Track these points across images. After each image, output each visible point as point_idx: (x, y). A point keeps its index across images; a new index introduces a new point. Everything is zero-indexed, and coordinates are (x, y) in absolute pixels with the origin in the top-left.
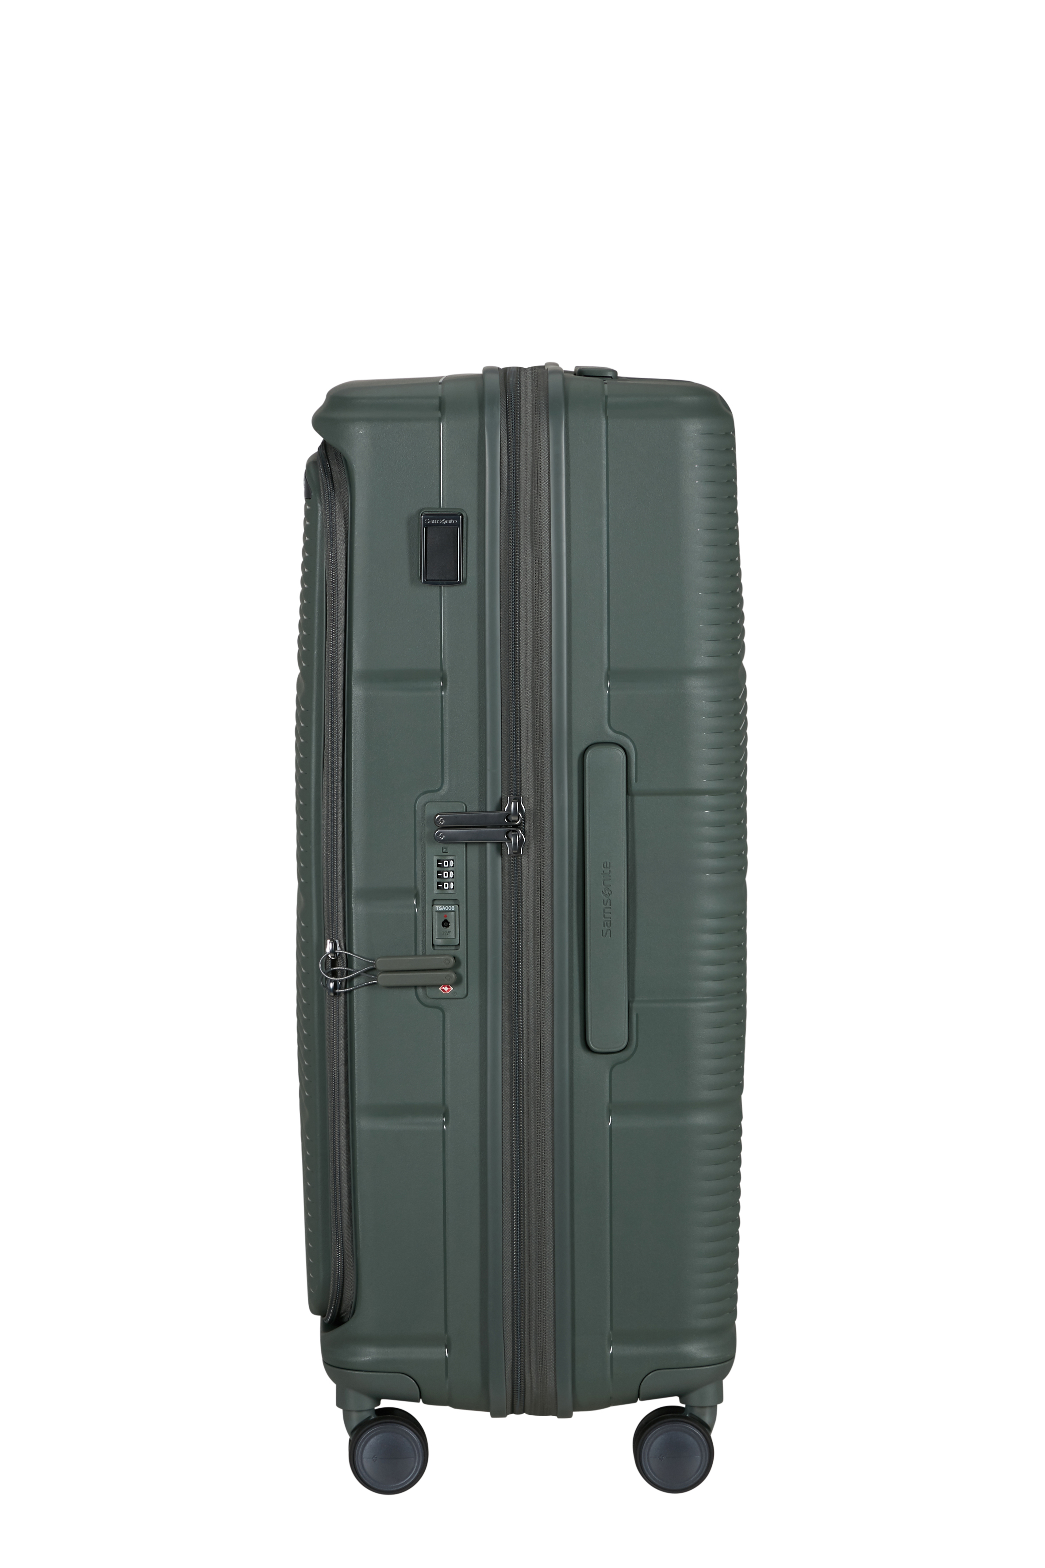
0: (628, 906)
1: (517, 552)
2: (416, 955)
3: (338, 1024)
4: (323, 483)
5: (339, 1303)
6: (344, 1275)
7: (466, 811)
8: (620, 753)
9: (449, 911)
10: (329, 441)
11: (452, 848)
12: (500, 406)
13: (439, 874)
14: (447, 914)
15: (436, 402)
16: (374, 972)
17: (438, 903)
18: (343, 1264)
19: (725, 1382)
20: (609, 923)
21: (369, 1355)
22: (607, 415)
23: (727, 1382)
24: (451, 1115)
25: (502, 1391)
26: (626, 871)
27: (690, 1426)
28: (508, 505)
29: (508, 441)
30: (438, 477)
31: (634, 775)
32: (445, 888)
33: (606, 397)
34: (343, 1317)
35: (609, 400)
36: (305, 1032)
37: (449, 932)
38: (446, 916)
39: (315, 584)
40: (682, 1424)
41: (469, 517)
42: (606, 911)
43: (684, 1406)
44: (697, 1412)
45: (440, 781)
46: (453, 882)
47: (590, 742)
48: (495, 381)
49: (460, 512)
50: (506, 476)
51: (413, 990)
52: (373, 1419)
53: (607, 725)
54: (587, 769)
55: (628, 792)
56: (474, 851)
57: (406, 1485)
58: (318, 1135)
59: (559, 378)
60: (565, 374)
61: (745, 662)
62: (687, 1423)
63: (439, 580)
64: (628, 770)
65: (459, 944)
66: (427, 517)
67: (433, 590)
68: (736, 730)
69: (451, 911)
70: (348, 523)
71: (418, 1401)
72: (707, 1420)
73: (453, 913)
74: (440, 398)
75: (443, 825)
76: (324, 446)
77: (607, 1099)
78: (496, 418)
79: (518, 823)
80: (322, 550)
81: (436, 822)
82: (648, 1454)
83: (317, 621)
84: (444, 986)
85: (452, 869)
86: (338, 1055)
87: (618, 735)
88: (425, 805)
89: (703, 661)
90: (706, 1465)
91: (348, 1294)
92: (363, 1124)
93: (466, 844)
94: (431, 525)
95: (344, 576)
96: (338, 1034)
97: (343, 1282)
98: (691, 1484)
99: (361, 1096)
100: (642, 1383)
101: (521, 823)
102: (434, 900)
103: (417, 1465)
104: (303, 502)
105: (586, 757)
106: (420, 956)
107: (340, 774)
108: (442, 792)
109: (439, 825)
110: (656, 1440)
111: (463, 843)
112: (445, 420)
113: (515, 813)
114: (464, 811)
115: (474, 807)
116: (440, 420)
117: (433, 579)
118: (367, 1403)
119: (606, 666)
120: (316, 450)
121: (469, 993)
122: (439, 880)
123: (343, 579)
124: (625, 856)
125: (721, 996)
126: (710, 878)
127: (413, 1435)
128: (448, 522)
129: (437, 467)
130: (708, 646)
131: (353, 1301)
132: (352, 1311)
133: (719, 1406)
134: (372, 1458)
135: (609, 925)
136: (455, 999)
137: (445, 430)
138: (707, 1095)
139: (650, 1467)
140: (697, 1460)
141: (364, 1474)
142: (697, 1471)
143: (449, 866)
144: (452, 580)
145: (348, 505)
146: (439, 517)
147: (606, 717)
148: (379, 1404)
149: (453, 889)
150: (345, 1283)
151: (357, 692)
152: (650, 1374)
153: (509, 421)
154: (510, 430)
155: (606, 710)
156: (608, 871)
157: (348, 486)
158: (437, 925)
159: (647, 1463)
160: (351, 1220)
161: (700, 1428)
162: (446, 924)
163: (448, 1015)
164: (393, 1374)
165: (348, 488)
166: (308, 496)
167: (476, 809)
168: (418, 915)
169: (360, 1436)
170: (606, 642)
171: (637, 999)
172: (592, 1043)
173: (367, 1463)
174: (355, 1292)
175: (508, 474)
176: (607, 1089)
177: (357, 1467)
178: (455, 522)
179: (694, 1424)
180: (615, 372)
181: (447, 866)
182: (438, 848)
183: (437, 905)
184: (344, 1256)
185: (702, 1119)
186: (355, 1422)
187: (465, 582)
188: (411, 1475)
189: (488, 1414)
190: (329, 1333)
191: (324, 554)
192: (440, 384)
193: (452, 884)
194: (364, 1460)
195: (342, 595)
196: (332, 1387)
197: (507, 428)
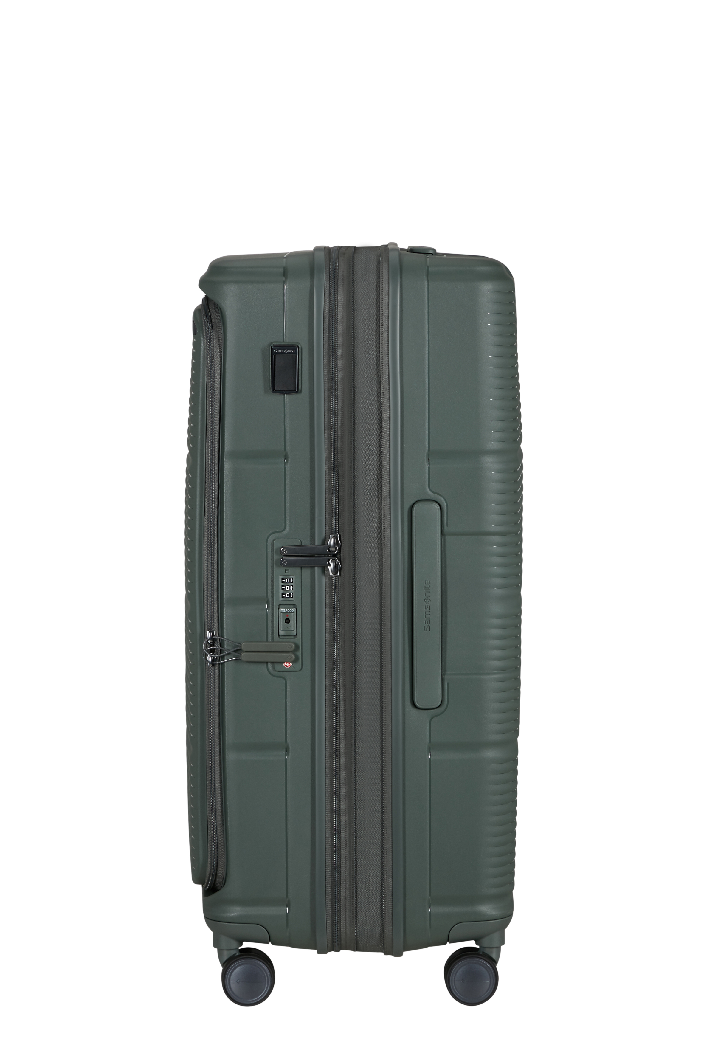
0: (441, 610)
1: (335, 371)
2: (267, 641)
3: (214, 689)
4: (205, 324)
5: (215, 876)
6: (218, 858)
7: (301, 545)
8: (436, 507)
9: (290, 612)
10: (210, 296)
11: (291, 570)
12: (324, 273)
13: (283, 588)
14: (289, 614)
15: (282, 270)
16: (239, 652)
17: (282, 607)
18: (218, 850)
19: (507, 930)
20: (428, 621)
21: (235, 912)
22: (429, 279)
23: (507, 931)
24: (290, 750)
25: (325, 936)
26: (440, 587)
27: (484, 961)
28: (329, 340)
29: (329, 297)
30: (282, 321)
31: (446, 522)
32: (287, 597)
33: (428, 267)
34: (217, 887)
35: (430, 268)
36: (191, 694)
37: (290, 626)
38: (287, 616)
39: (199, 392)
40: (478, 959)
41: (303, 348)
42: (427, 613)
43: (478, 947)
44: (487, 951)
45: (284, 525)
46: (292, 593)
47: (416, 500)
48: (321, 256)
49: (297, 344)
50: (327, 320)
51: (265, 665)
52: (238, 955)
53: (428, 488)
54: (414, 517)
55: (442, 533)
56: (307, 572)
57: (259, 1000)
58: (199, 763)
59: (397, 254)
60: (401, 251)
61: (522, 446)
62: (482, 959)
63: (283, 390)
64: (442, 519)
65: (296, 635)
66: (275, 348)
67: (280, 397)
68: (515, 492)
69: (292, 612)
70: (222, 352)
71: (268, 943)
72: (494, 956)
73: (293, 614)
74: (284, 268)
75: (286, 554)
76: (206, 300)
77: (428, 740)
78: (322, 281)
79: (336, 552)
80: (204, 369)
81: (281, 552)
82: (454, 978)
83: (200, 417)
84: (286, 663)
85: (292, 584)
86: (214, 709)
87: (435, 495)
88: (273, 541)
89: (493, 445)
90: (493, 988)
91: (221, 871)
92: (231, 756)
93: (301, 567)
94: (278, 353)
95: (219, 387)
96: (214, 695)
97: (217, 862)
98: (482, 1000)
99: (229, 738)
100: (451, 932)
101: (338, 552)
102: (280, 605)
103: (266, 988)
104: (192, 337)
105: (414, 508)
106: (270, 642)
107: (216, 520)
108: (285, 532)
109: (284, 554)
110: (460, 969)
111: (299, 567)
112: (288, 282)
113: (334, 546)
114: (300, 544)
115: (307, 542)
116: (284, 282)
117: (279, 389)
118: (234, 944)
119: (427, 448)
120: (200, 303)
121: (303, 668)
122: (283, 591)
123: (219, 389)
124: (440, 576)
125: (504, 670)
126: (497, 591)
127: (265, 967)
128: (289, 351)
129: (282, 314)
130: (495, 435)
131: (224, 875)
132: (223, 883)
133: (502, 947)
134: (237, 981)
135: (428, 623)
136: (294, 671)
137: (287, 289)
138: (494, 737)
139: (455, 987)
140: (488, 983)
141: (231, 992)
142: (487, 991)
143: (290, 582)
144: (293, 390)
145: (222, 340)
146: (283, 348)
147: (427, 482)
148: (241, 945)
149: (292, 597)
150: (219, 863)
151: (227, 465)
152: (456, 926)
153: (331, 283)
154: (331, 289)
155: (427, 478)
156: (428, 587)
157: (222, 326)
158: (282, 622)
159: (454, 984)
160: (223, 821)
161: (490, 963)
162: (287, 621)
163: (288, 682)
164: (251, 925)
165: (222, 328)
166: (195, 333)
167: (309, 543)
168: (268, 615)
169: (229, 966)
170: (427, 432)
171: (447, 673)
172: (417, 702)
173: (233, 985)
174: (225, 869)
175: (329, 319)
176: (428, 733)
177: (226, 986)
178: (294, 351)
179: (486, 959)
180: (435, 250)
181: (289, 582)
182: (283, 570)
183: (282, 608)
184: (218, 845)
185: (491, 754)
186: (226, 957)
187: (301, 392)
188: (263, 994)
189: (316, 951)
190: (208, 897)
191: (205, 372)
192: (285, 258)
193: (292, 594)
194: (231, 982)
195: (217, 400)
196: (210, 934)
197: (329, 288)
